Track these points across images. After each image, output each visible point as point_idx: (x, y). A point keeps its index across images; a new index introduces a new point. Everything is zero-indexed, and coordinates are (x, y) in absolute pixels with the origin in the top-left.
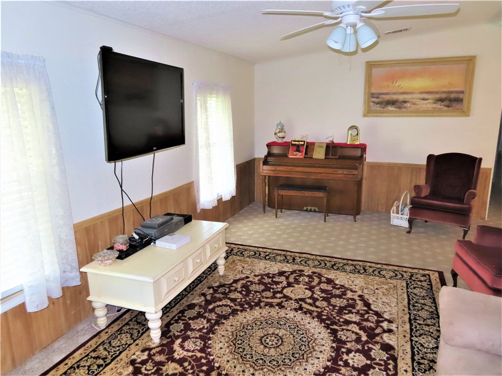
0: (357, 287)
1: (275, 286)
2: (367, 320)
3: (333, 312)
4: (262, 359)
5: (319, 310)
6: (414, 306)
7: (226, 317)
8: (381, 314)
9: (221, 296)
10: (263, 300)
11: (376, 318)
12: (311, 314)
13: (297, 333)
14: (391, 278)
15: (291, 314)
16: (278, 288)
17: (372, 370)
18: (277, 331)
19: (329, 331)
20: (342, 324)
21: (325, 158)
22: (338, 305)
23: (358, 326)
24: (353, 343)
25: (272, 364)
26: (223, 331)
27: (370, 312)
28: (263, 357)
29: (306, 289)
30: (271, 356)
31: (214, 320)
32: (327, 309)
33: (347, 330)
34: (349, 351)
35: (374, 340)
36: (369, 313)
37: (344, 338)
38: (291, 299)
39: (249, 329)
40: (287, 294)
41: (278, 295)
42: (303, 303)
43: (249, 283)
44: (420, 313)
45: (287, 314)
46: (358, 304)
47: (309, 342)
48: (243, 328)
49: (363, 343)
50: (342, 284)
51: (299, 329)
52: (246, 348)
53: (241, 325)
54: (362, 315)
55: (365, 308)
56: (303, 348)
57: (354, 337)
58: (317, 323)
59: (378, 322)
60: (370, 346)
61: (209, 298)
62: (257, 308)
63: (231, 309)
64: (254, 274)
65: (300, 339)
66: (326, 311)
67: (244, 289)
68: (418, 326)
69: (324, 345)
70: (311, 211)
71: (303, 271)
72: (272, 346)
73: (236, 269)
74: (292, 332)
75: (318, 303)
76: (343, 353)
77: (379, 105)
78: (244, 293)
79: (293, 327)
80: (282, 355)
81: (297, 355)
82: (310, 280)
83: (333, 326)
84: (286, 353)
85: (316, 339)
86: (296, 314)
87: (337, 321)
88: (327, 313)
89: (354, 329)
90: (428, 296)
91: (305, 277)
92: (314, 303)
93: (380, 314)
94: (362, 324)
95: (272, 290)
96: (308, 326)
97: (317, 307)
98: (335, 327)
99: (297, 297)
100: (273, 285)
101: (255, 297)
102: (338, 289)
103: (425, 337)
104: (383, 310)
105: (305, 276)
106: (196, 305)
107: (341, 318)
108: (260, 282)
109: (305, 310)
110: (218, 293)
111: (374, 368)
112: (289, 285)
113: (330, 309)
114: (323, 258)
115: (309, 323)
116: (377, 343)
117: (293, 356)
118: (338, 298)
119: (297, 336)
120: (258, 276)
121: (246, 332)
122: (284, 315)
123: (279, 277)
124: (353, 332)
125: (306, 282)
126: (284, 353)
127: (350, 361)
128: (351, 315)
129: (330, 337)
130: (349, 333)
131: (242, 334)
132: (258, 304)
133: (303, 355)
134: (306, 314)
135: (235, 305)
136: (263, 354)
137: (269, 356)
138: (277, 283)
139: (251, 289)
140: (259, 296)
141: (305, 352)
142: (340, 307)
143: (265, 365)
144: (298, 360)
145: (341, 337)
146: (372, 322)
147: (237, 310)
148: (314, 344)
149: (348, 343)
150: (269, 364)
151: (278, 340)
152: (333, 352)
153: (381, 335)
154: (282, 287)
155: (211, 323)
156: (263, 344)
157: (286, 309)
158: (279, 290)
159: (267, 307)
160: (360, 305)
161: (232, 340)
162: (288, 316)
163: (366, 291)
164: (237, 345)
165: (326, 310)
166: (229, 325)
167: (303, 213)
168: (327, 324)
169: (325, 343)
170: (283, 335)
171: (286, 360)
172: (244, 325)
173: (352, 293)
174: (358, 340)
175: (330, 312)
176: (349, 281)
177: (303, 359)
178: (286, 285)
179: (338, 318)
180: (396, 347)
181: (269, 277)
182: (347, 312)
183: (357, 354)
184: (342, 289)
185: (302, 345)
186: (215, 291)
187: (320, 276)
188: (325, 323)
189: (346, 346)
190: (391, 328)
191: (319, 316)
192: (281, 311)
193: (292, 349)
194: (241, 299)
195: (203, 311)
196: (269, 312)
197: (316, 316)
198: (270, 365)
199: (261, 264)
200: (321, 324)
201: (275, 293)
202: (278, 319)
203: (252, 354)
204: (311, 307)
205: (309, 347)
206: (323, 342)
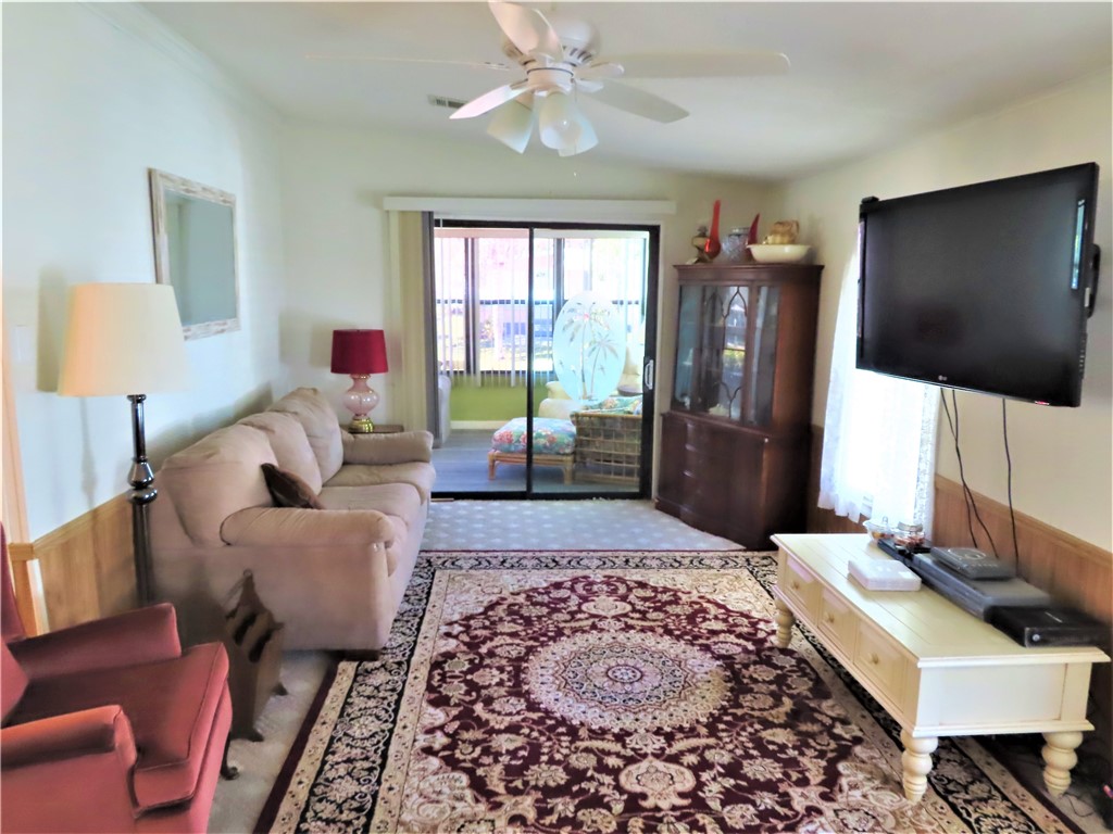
2: (475, 743)
3: (550, 747)
5: (579, 743)
8: (444, 767)
9: (803, 727)
10: (713, 740)
11: (458, 755)
12: (590, 730)
13: (594, 693)
19: (542, 706)
20: (523, 724)
22: (543, 765)
23: (493, 727)
24: (495, 695)
27: (469, 765)
32: (565, 751)
33: (510, 714)
34: (501, 684)
35: (462, 708)
37: (513, 700)
40: (676, 767)
41: (692, 758)
42: (624, 753)
45: (637, 720)
46: (500, 779)
47: (567, 683)
48: (686, 682)
49: (481, 699)
52: (651, 659)
53: (695, 685)
54: (486, 751)
55: (480, 772)
56: (571, 675)
57: (496, 706)
58: (571, 716)
59: (452, 746)
60: (467, 698)
62: (704, 719)
65: (583, 686)
66: (564, 744)
67: (785, 756)
68: (372, 754)
69: (542, 683)
72: (618, 668)
74: (604, 693)
75: (592, 760)
76: (509, 680)
79: (607, 700)
81: (573, 665)
83: (539, 718)
85: (559, 690)
86: (621, 726)
87: (534, 727)
88: (559, 740)
89: (499, 718)
92: (600, 761)
93: (447, 764)
94: (484, 733)
95: (721, 770)
96: (583, 708)
97: (587, 750)
98: (535, 716)
99: (645, 764)
100: (736, 788)
101: (736, 742)
104: (441, 776)
107: (528, 736)
108: (774, 789)
109: (607, 736)
110: (820, 733)
111: (461, 672)
112: (696, 800)
113: (558, 751)
115: (584, 712)
116: (456, 705)
117: (579, 663)
118: (551, 788)
119: (591, 688)
122: (642, 719)
124: (499, 713)
126: (595, 664)
127: (496, 674)
128: (511, 747)
129: (536, 697)
130: (508, 708)
131: (677, 673)
132: (711, 727)
133: (566, 668)
134: (600, 728)
136: (622, 657)
137: (613, 658)
140: (730, 747)
141: (565, 671)
142: (539, 763)
146: (464, 742)
148: (557, 682)
151: (616, 677)
153: (449, 719)
154: (706, 785)
156: (633, 668)
157: (647, 731)
158: (706, 776)
160: (495, 777)
161: (683, 664)
165: (567, 747)
168: (551, 718)
170: (614, 685)
172: (691, 686)
174: (488, 701)
175: (554, 744)
177: (563, 664)
179: (535, 733)
180: (424, 704)
182: (521, 753)
185: (575, 678)
188: (555, 718)
189: (507, 689)
190: (429, 737)
191: (573, 732)
197: (578, 729)
200: (562, 716)
201: (706, 765)
202: (645, 707)
203: (637, 654)
204: (601, 748)
205: (563, 677)
206: (544, 687)
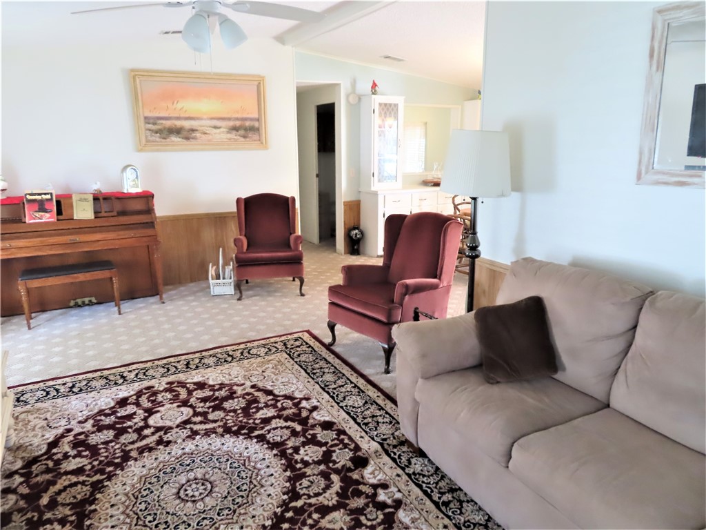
0: (240, 378)
1: (129, 423)
2: (283, 409)
3: (239, 418)
4: (204, 519)
5: (221, 424)
6: (314, 374)
7: (91, 500)
9: (48, 477)
10: (128, 448)
11: (290, 402)
12: (216, 433)
13: (219, 462)
14: (266, 354)
15: (190, 446)
16: (136, 423)
17: (334, 455)
18: (191, 475)
19: (255, 440)
20: (262, 425)
21: (96, 218)
23: (280, 419)
24: (293, 439)
25: (223, 515)
26: (106, 520)
27: (279, 398)
28: (203, 516)
29: (179, 406)
30: (213, 507)
31: (72, 515)
32: (228, 418)
33: (274, 429)
34: (296, 450)
35: (309, 425)
36: (279, 401)
37: (278, 439)
38: (171, 428)
39: (147, 495)
40: (158, 425)
41: (147, 432)
42: (192, 426)
43: (82, 437)
44: (324, 378)
45: (183, 449)
46: (258, 396)
47: (244, 465)
48: (137, 498)
49: (301, 433)
50: (220, 382)
51: (217, 457)
52: (169, 519)
53: (129, 497)
54: (274, 406)
55: (271, 397)
56: (243, 474)
57: (287, 432)
58: (232, 440)
59: (296, 405)
60: (311, 432)
61: (24, 490)
62: (129, 463)
63: (86, 486)
64: (76, 421)
65: (230, 468)
66: (231, 421)
67: (80, 449)
68: (335, 391)
69: (264, 459)
70: (84, 305)
71: (153, 387)
72: (202, 496)
73: (35, 427)
74: (212, 465)
75: (211, 417)
76: (291, 454)
77: (158, 134)
78: (84, 453)
79: (207, 459)
80: (226, 497)
81: (245, 487)
82: (174, 394)
83: (253, 433)
84: (228, 493)
85: (249, 457)
86: (195, 442)
87: (254, 425)
88: (233, 422)
89: (279, 425)
90: (317, 359)
91: (163, 394)
92: (206, 418)
93: (291, 396)
94: (283, 415)
95: (130, 430)
96: (225, 448)
97: (215, 421)
98: (256, 433)
99: (178, 422)
100: (124, 423)
101: (112, 451)
102: (220, 389)
103: (348, 398)
104: (289, 391)
105: (162, 391)
106: (11, 513)
107: (254, 420)
108: (100, 428)
109: (204, 432)
110: (37, 475)
111: (334, 451)
112: (150, 412)
113: (233, 416)
114: (165, 361)
115: (223, 444)
116: (314, 426)
117: (241, 491)
118: (230, 399)
119: (223, 466)
120: (86, 421)
121: (146, 502)
122: (180, 452)
123: (124, 408)
124: (282, 428)
125: (171, 400)
126: (226, 493)
127: (306, 458)
128: (262, 412)
129: (263, 445)
130: (278, 432)
131: (143, 506)
132: (126, 457)
133: (251, 482)
134: (209, 436)
135: (88, 476)
136: (200, 512)
137: (210, 510)
138: (130, 417)
139: (94, 443)
140: (118, 446)
141: (251, 478)
142: (241, 408)
143: (215, 523)
144: (250, 491)
145: (274, 440)
146: (291, 408)
147: (101, 481)
148: (252, 464)
149: (287, 442)
150: (219, 518)
151: (203, 484)
152: (281, 460)
153: (311, 416)
154: (142, 420)
155: (72, 522)
156: (187, 501)
157: (176, 442)
158: (142, 424)
159: (146, 454)
160: (263, 398)
161: (134, 522)
162: (187, 450)
163: (254, 379)
164: (149, 524)
165: (228, 420)
166: (107, 509)
167: (74, 312)
168: (245, 434)
169: (264, 455)
170: (204, 475)
171: (237, 501)
172: (133, 494)
173: (242, 387)
174: (294, 433)
175: (236, 420)
176: (224, 375)
177: (255, 486)
178: (146, 414)
179: (251, 421)
180: (334, 420)
181: (107, 415)
182: (254, 410)
183: (307, 447)
184: (225, 387)
185: (239, 472)
186: (27, 476)
187: (182, 384)
188: (242, 435)
189: (288, 446)
190: (313, 405)
191: (227, 430)
192: (172, 450)
193: (232, 483)
194: (90, 463)
195: (36, 514)
196: (156, 459)
197: (224, 432)
198: (222, 517)
199: (73, 403)
200: (238, 437)
201: (139, 431)
202: (177, 461)
203: (184, 522)
204: (207, 425)
205: (250, 470)
206: (261, 456)
